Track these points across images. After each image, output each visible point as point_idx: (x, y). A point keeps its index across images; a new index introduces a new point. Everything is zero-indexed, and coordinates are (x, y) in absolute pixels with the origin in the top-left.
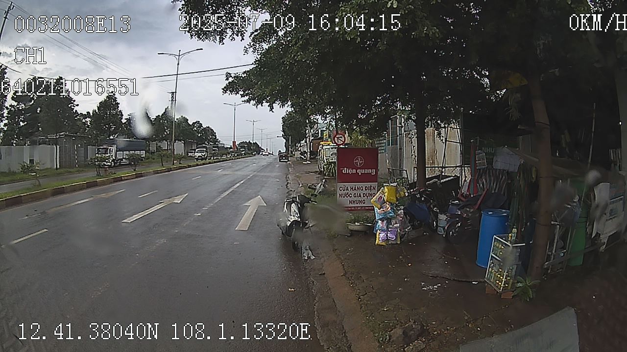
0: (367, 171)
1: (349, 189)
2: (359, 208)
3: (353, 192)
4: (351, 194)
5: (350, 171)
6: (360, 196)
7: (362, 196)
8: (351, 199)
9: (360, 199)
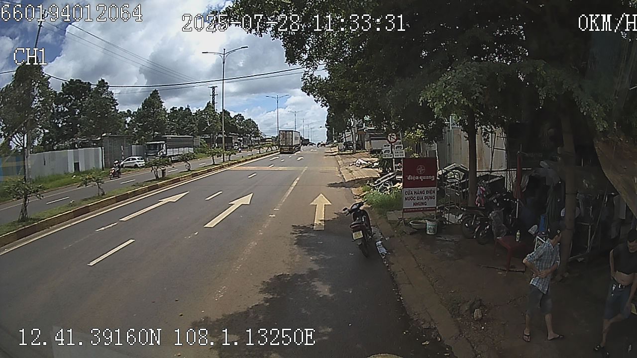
0: (427, 178)
1: (413, 193)
2: (422, 209)
3: (416, 196)
4: (415, 197)
5: (413, 178)
6: (422, 199)
7: (424, 198)
8: (415, 202)
9: (422, 201)
